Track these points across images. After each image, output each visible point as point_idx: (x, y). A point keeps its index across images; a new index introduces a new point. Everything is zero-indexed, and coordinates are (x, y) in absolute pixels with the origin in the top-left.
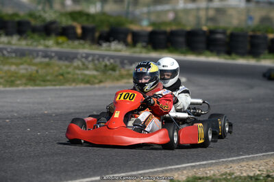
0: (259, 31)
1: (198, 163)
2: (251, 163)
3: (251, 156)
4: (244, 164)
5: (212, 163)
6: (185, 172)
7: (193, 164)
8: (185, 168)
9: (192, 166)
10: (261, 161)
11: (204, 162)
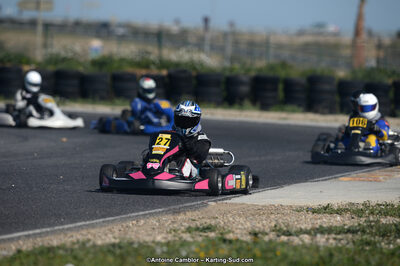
0: (9, 61)
1: (31, 232)
2: (93, 231)
3: (88, 222)
4: (84, 232)
5: (47, 232)
6: (21, 242)
7: (26, 233)
8: (19, 238)
9: (26, 236)
10: (103, 229)
11: (38, 231)
